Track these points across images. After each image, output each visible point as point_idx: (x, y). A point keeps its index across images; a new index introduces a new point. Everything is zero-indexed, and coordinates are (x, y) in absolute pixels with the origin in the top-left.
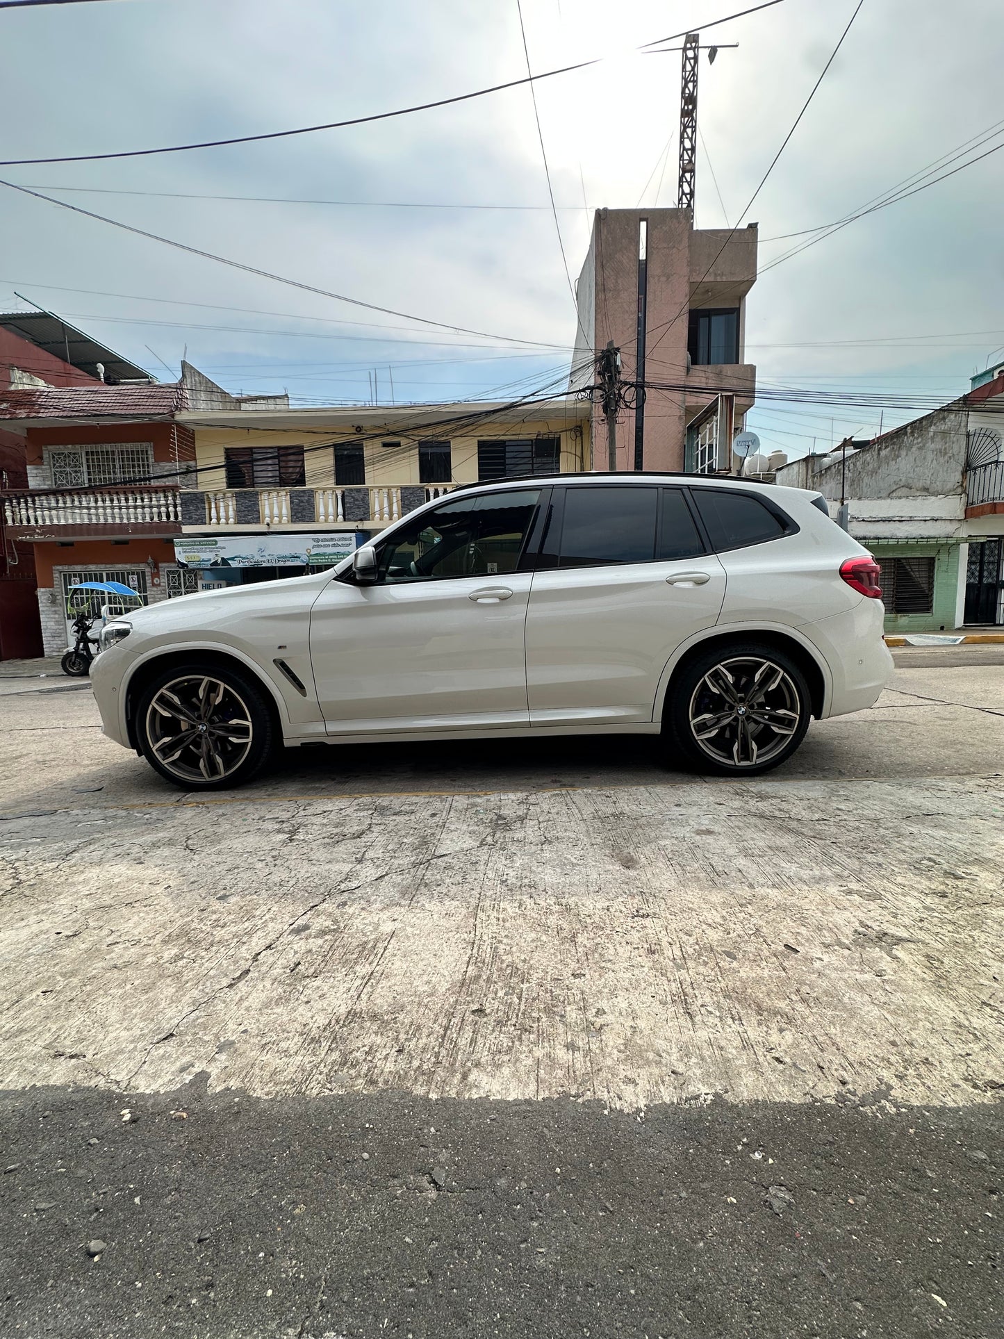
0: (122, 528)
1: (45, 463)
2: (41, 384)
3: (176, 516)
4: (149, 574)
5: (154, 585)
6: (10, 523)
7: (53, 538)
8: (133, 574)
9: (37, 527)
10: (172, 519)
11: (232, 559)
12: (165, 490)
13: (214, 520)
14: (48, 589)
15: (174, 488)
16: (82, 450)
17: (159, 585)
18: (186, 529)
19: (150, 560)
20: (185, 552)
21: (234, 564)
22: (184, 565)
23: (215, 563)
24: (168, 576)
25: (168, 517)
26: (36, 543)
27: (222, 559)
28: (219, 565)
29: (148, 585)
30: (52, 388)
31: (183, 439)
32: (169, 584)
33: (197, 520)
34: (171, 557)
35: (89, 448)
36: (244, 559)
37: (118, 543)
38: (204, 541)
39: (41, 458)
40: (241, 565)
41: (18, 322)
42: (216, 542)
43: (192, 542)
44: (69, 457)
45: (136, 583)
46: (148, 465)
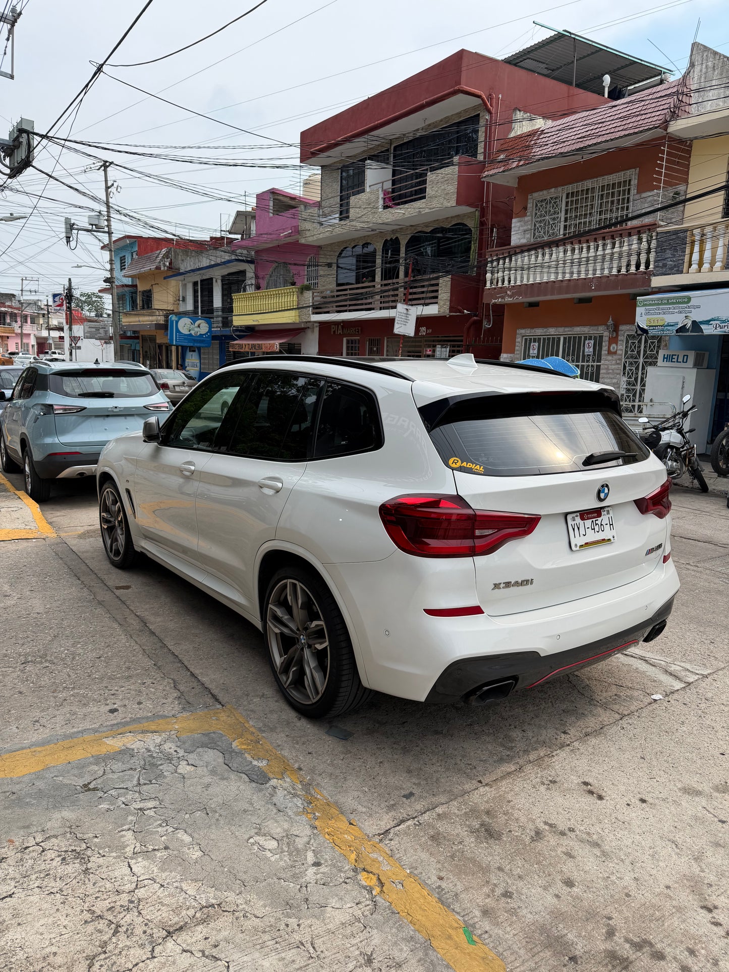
0: (585, 283)
1: (528, 214)
2: (540, 123)
3: (647, 266)
4: (607, 339)
5: (610, 353)
6: (488, 285)
7: (521, 299)
8: (590, 338)
9: (508, 289)
10: (642, 268)
11: (707, 322)
12: (639, 231)
13: (695, 267)
14: (509, 355)
15: (652, 227)
16: (561, 192)
17: (615, 353)
18: (657, 281)
19: (610, 322)
20: (646, 314)
21: (707, 330)
22: (645, 331)
23: (683, 329)
24: (627, 342)
25: (638, 266)
26: (507, 304)
27: (694, 322)
28: (687, 331)
29: (603, 352)
30: (550, 123)
31: (676, 156)
32: (626, 352)
33: (671, 269)
34: (632, 319)
35: (570, 188)
36: (724, 322)
37: (581, 301)
38: (674, 298)
39: (525, 208)
40: (718, 332)
41: (531, 55)
42: (689, 299)
43: (658, 299)
44: (550, 202)
45: (591, 350)
46: (628, 199)
